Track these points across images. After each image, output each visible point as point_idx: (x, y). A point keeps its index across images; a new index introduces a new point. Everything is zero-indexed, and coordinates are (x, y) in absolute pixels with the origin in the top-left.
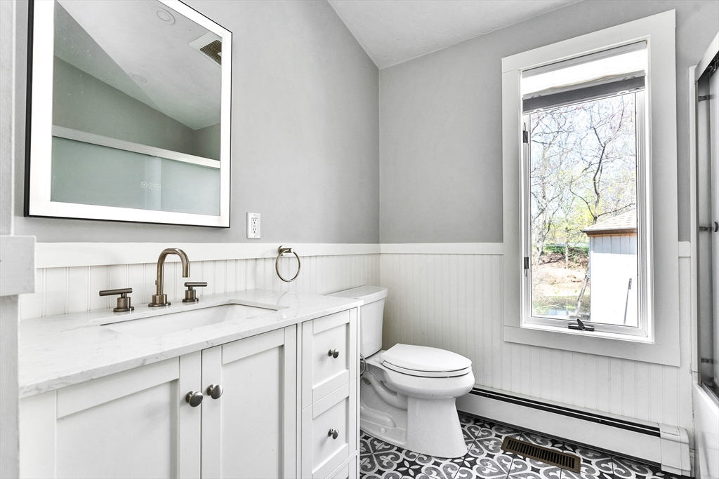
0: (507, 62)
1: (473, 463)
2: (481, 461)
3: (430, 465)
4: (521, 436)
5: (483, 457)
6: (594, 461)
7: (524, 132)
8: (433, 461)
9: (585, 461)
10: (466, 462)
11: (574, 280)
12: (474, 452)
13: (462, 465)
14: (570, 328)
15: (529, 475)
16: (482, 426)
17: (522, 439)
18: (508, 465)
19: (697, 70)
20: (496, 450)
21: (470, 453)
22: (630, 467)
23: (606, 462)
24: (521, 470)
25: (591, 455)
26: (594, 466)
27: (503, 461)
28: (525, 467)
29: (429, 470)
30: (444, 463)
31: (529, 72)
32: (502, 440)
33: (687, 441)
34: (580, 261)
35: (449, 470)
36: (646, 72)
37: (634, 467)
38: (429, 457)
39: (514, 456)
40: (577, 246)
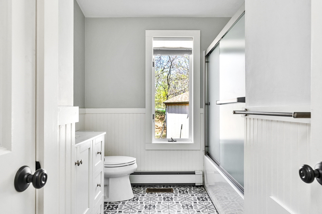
0: (148, 32)
1: (137, 199)
2: (140, 198)
3: (121, 204)
4: (152, 187)
5: (141, 196)
6: (177, 188)
7: (153, 62)
8: (121, 202)
9: (174, 189)
10: (135, 199)
11: (157, 127)
12: (137, 196)
13: (134, 201)
14: (169, 141)
15: (158, 197)
16: (137, 187)
17: (153, 188)
18: (150, 196)
19: (205, 52)
20: (144, 193)
21: (135, 197)
22: (187, 187)
23: (180, 188)
24: (155, 197)
25: (176, 187)
26: (177, 190)
27: (148, 196)
28: (156, 195)
29: (121, 206)
30: (126, 202)
31: (156, 38)
32: (146, 190)
33: (202, 173)
34: (160, 118)
35: (129, 203)
36: (192, 49)
37: (188, 187)
38: (119, 202)
39: (151, 193)
40: (158, 110)
